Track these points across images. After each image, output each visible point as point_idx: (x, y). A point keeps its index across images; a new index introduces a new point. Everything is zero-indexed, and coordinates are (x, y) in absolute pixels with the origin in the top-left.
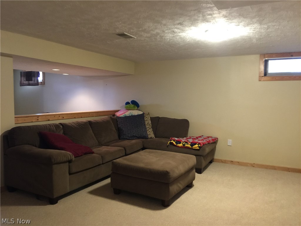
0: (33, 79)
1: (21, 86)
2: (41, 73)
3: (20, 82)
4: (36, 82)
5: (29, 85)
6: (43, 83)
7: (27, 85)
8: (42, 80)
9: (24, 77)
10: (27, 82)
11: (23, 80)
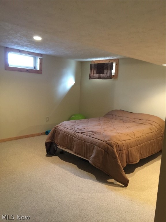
0: (105, 72)
1: (90, 79)
2: (114, 65)
3: (90, 75)
4: (108, 75)
5: (100, 78)
6: (116, 76)
7: (98, 78)
8: (115, 74)
9: (94, 69)
10: (97, 75)
11: (93, 73)
